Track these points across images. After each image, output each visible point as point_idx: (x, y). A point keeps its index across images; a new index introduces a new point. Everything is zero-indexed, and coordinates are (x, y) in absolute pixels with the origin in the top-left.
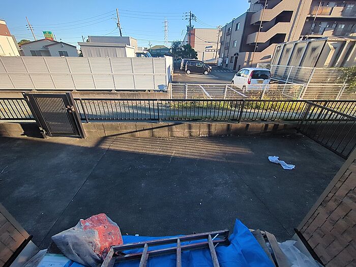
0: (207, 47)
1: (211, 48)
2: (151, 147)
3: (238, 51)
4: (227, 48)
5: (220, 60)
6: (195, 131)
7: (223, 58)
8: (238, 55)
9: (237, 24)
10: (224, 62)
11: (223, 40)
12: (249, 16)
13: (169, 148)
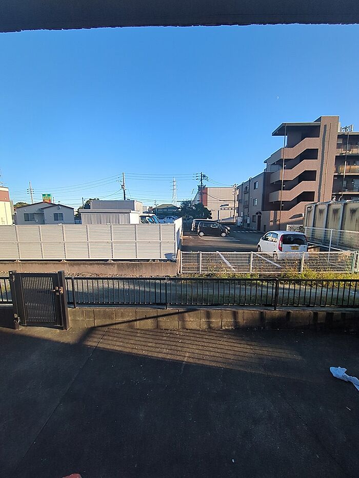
0: (222, 206)
1: (228, 207)
2: (154, 345)
3: (260, 210)
4: (247, 206)
6: (216, 321)
8: (261, 214)
9: (255, 183)
13: (179, 349)
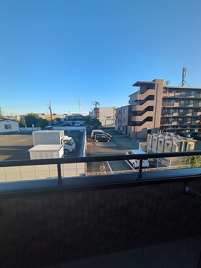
0: (107, 118)
1: (110, 118)
3: (127, 125)
4: (120, 121)
5: (117, 128)
7: (118, 126)
8: (127, 126)
9: (124, 110)
10: (119, 128)
11: (117, 116)
12: (130, 107)
